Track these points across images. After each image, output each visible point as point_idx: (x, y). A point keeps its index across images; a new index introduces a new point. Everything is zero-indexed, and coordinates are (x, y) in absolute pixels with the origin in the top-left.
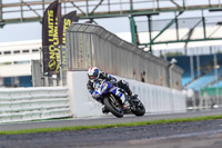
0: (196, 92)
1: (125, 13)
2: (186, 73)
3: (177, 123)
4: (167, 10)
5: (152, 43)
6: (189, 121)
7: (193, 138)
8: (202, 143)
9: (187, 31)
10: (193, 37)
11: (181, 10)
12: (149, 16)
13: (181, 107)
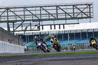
0: (27, 47)
1: (6, 21)
2: (25, 41)
3: (22, 56)
4: (19, 21)
5: (14, 31)
6: (26, 56)
7: (27, 61)
8: (30, 63)
9: (25, 27)
10: (27, 30)
11: (24, 21)
12: (13, 23)
13: (23, 51)
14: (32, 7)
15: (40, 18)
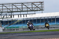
2: (3, 24)
3: (1, 33)
7: (4, 37)
10: (4, 18)
11: (2, 12)
14: (7, 4)
15: (12, 11)
